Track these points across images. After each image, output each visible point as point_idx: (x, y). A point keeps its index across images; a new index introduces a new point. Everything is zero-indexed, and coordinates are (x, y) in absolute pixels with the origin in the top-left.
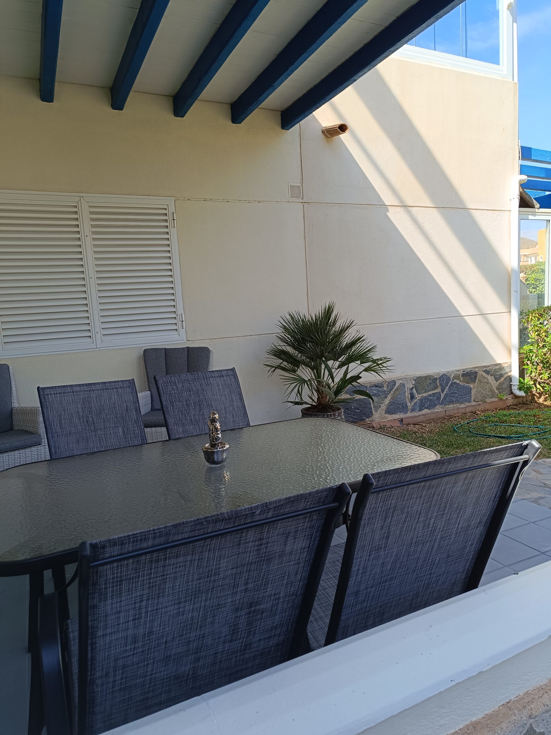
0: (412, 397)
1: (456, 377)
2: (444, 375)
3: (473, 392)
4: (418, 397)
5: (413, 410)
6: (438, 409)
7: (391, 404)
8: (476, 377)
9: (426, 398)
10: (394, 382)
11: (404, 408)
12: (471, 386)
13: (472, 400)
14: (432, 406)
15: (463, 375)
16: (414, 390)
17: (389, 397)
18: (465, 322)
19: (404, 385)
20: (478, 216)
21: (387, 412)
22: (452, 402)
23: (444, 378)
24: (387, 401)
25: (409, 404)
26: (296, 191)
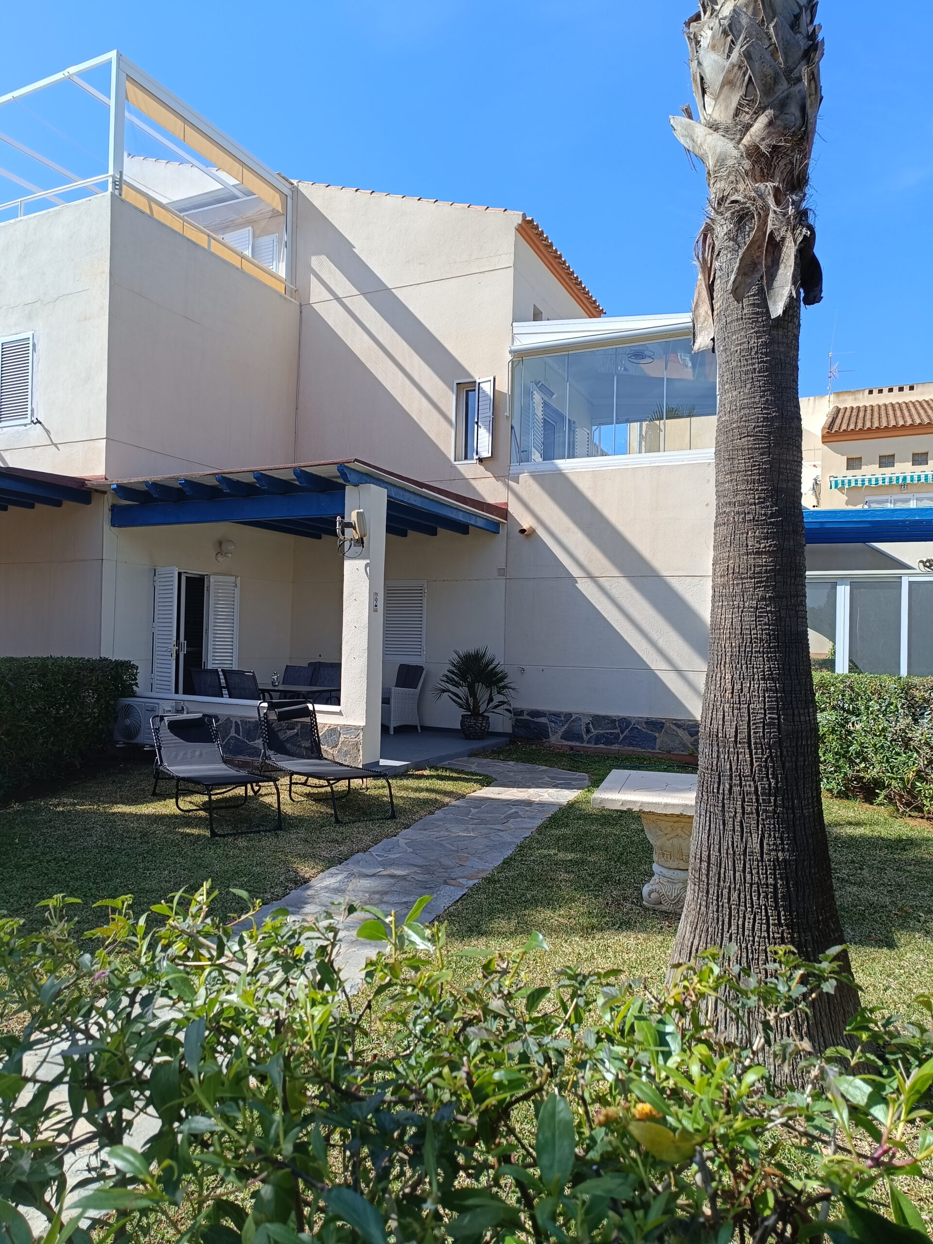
0: (588, 731)
1: (638, 723)
2: (625, 719)
3: (658, 741)
4: (594, 732)
5: (588, 742)
6: (615, 747)
7: (566, 732)
8: (662, 727)
9: (603, 735)
10: (570, 715)
11: (579, 738)
12: (657, 735)
13: (657, 747)
14: (608, 742)
15: (646, 723)
16: (591, 726)
17: (566, 727)
18: (656, 675)
19: (580, 719)
20: (675, 583)
21: (562, 738)
22: (631, 744)
23: (624, 722)
24: (563, 729)
25: (585, 736)
26: (502, 572)
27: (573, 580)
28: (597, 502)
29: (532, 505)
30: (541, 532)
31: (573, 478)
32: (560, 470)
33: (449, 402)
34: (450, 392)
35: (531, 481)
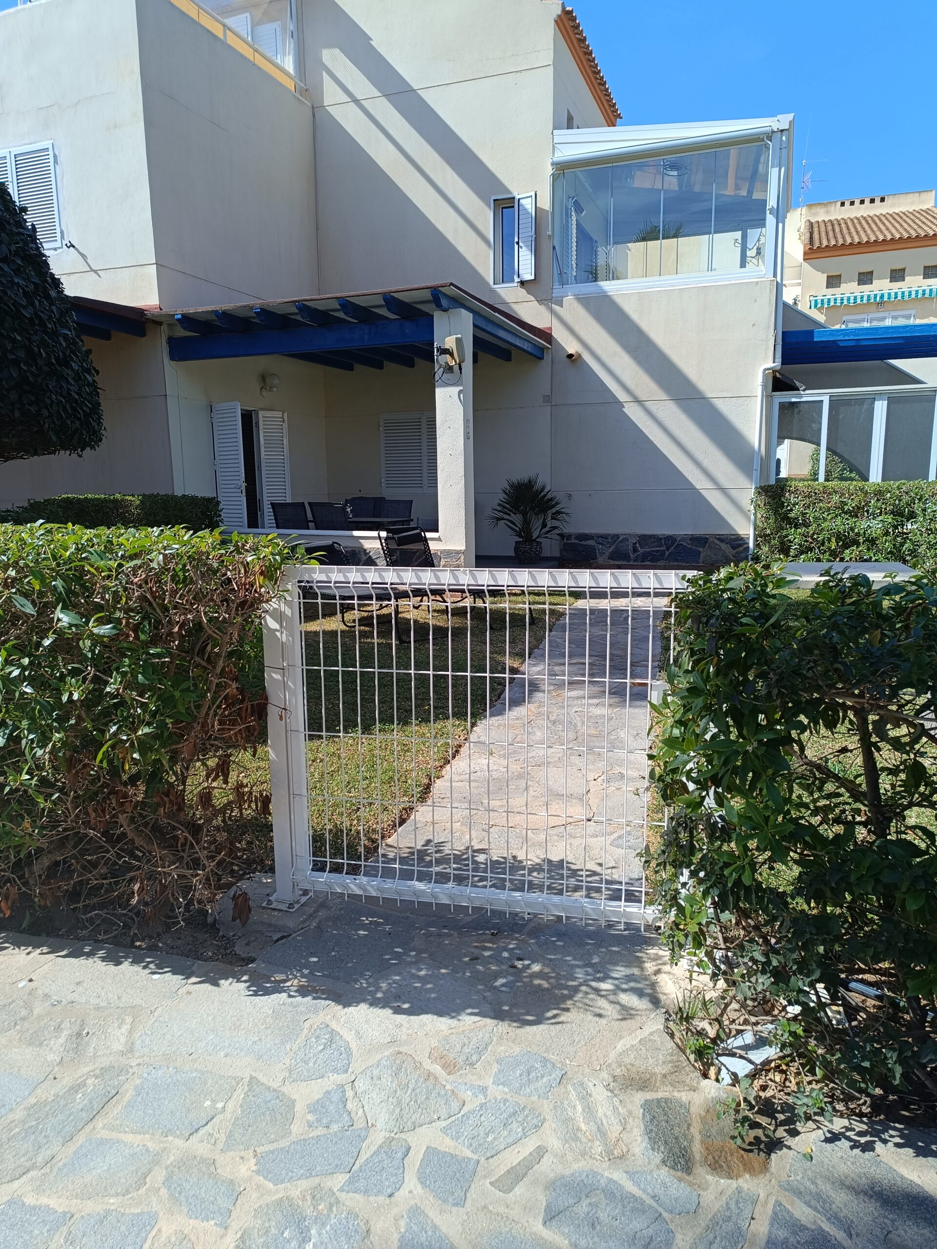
0: (635, 550)
1: (683, 540)
2: (670, 536)
3: (702, 555)
4: (641, 550)
5: (635, 561)
7: (613, 552)
8: (706, 542)
9: (649, 553)
10: (618, 536)
11: (626, 557)
12: (701, 550)
13: (701, 562)
14: (655, 560)
15: (691, 539)
16: (638, 545)
17: (613, 548)
18: (700, 494)
19: (627, 540)
21: (610, 558)
22: (676, 560)
23: (670, 540)
24: (611, 550)
25: (631, 555)
26: (547, 399)
27: (620, 404)
28: (644, 325)
29: (576, 328)
30: (587, 357)
31: (619, 301)
32: (605, 292)
33: (486, 219)
34: (487, 209)
35: (576, 305)
